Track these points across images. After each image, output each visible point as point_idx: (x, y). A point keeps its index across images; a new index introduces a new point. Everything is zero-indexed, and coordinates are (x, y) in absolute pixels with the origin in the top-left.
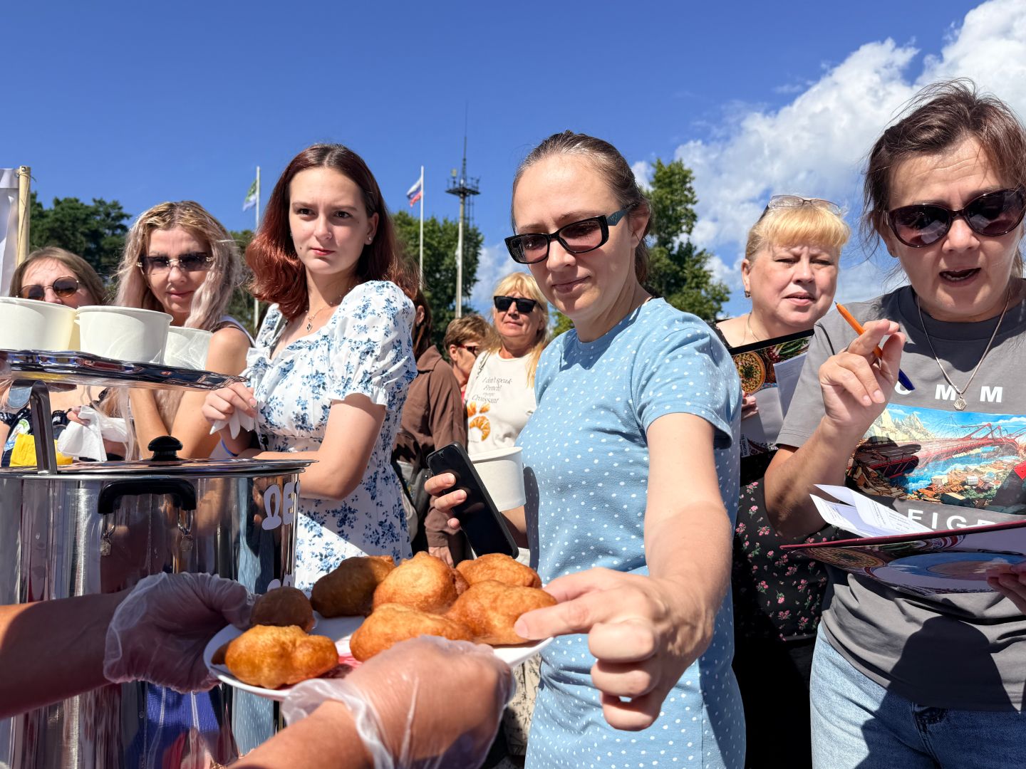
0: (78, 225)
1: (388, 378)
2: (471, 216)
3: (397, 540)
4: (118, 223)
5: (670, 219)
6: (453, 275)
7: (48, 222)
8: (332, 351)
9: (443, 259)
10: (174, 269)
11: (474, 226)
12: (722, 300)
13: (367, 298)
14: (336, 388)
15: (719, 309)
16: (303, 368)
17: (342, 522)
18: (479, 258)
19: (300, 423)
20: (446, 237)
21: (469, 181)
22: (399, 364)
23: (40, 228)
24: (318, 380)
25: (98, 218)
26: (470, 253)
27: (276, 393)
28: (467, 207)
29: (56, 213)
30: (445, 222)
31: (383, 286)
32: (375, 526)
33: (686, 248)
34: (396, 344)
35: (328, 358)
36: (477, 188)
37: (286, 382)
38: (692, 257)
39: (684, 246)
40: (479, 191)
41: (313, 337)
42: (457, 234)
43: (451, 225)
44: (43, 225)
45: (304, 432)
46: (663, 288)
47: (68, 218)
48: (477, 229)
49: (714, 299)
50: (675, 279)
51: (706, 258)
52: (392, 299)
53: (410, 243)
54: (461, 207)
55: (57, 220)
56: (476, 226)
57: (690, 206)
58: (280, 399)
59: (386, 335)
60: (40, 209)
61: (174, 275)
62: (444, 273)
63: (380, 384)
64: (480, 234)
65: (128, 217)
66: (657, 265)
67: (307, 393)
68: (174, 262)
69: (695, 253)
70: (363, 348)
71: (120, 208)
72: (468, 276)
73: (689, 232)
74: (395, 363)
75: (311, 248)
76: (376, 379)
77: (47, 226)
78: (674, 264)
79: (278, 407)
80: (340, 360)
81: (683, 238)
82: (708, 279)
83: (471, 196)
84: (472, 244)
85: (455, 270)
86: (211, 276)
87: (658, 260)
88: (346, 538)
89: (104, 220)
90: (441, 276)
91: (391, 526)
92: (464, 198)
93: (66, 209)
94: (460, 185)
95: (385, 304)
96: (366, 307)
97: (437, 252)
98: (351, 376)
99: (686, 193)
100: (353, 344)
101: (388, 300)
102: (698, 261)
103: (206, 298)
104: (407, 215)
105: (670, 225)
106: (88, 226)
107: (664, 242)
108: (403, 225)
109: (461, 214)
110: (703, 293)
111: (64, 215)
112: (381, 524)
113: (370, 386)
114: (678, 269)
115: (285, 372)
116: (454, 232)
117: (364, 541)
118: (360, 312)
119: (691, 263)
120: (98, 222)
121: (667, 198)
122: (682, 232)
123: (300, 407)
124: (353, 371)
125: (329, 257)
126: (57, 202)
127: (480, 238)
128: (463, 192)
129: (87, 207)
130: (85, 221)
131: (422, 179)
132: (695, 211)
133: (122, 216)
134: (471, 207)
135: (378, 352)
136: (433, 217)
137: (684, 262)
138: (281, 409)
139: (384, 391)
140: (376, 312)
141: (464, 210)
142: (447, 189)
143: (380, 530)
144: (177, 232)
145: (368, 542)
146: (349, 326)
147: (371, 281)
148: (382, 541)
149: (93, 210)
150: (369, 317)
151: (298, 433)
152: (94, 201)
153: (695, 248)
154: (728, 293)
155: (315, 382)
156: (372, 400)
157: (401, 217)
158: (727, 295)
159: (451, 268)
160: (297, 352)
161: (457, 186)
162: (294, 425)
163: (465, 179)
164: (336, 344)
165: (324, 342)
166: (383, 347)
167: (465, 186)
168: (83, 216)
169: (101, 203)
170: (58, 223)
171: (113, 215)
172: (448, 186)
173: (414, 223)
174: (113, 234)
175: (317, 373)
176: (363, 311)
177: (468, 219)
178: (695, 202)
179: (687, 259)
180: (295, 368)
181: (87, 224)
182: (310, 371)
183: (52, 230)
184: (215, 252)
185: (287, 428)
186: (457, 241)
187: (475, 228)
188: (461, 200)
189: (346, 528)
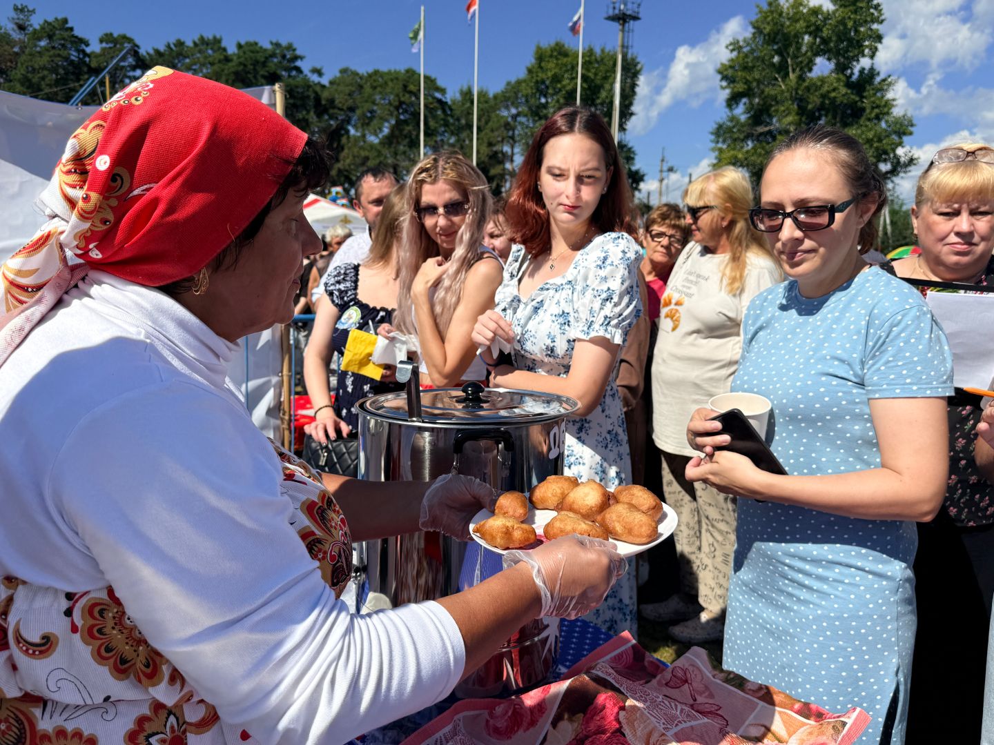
0: (258, 68)
1: (623, 320)
2: (630, 44)
3: (621, 445)
4: (292, 65)
5: (850, 40)
6: (608, 110)
7: (233, 66)
8: (575, 294)
9: (599, 92)
10: (441, 217)
11: (632, 55)
12: (904, 134)
13: (605, 248)
14: (581, 328)
15: (900, 144)
16: (551, 309)
17: (580, 430)
18: (637, 90)
19: (549, 353)
20: (602, 68)
21: (630, 6)
22: (631, 307)
23: (226, 72)
24: (564, 319)
25: (275, 60)
26: (628, 85)
27: (529, 327)
28: (626, 34)
29: (239, 57)
30: (603, 51)
31: (619, 238)
32: (605, 434)
33: (867, 75)
34: (629, 290)
35: (572, 301)
36: (638, 13)
37: (537, 318)
38: (873, 84)
39: (866, 72)
40: (640, 16)
41: (558, 280)
42: (615, 64)
43: (608, 54)
44: (229, 69)
45: (551, 360)
46: (838, 119)
47: (250, 62)
48: (636, 57)
49: (895, 132)
50: (852, 110)
51: (890, 84)
52: (626, 250)
53: (566, 76)
54: (620, 34)
55: (241, 64)
56: (635, 55)
57: (875, 26)
58: (533, 332)
59: (622, 284)
60: (225, 53)
61: (442, 221)
62: (599, 107)
63: (617, 326)
64: (638, 63)
65: (301, 58)
66: (833, 95)
67: (555, 330)
68: (441, 210)
69: (878, 79)
70: (604, 296)
71: (294, 50)
72: (624, 109)
73: (872, 57)
74: (628, 306)
75: (561, 204)
76: (614, 322)
77: (233, 70)
78: (852, 93)
79: (532, 339)
80: (584, 305)
81: (865, 62)
82: (890, 109)
83: (632, 22)
84: (630, 74)
85: (611, 103)
86: (469, 218)
87: (834, 90)
88: (583, 442)
89: (280, 62)
90: (596, 109)
91: (616, 434)
92: (623, 25)
93: (248, 53)
94: (620, 10)
95: (621, 255)
96: (605, 259)
97: (593, 85)
98: (594, 319)
99: (872, 11)
100: (595, 292)
101: (624, 252)
102: (881, 90)
103: (466, 237)
104: (563, 46)
105: (850, 49)
106: (267, 69)
107: (842, 68)
108: (559, 57)
109: (619, 42)
110: (883, 125)
111: (246, 59)
112: (609, 432)
113: (609, 328)
114: (857, 99)
115: (536, 309)
116: (611, 63)
117: (597, 446)
118: (600, 263)
119: (871, 92)
120: (276, 65)
121: (849, 18)
122: (864, 56)
123: (550, 341)
124: (595, 315)
125: (575, 211)
126: (240, 46)
127: (639, 67)
128: (623, 19)
129: (265, 50)
130: (264, 64)
131: (581, 10)
132: (881, 32)
133: (296, 58)
134: (631, 34)
135: (616, 299)
136: (590, 46)
137: (864, 90)
138: (534, 341)
139: (620, 331)
140: (614, 264)
141: (623, 38)
142: (606, 16)
143: (608, 437)
144: (441, 185)
145: (600, 446)
146: (591, 276)
147: (608, 233)
148: (610, 446)
149: (271, 53)
150: (609, 268)
151: (546, 360)
152: (272, 43)
153: (878, 74)
154: (912, 125)
155: (561, 320)
156: (611, 341)
157: (557, 48)
158: (911, 129)
159: (607, 101)
160: (545, 292)
161: (617, 12)
162: (545, 353)
163: (625, 4)
164: (579, 288)
165: (569, 286)
166: (620, 294)
167: (625, 11)
168: (263, 59)
169: (277, 45)
170: (241, 67)
171: (288, 56)
172: (607, 13)
173: (570, 53)
174: (290, 76)
175: (563, 312)
176: (603, 263)
177: (627, 47)
178: (882, 22)
179: (868, 88)
180: (545, 307)
181: (267, 67)
182: (558, 311)
183: (236, 73)
184: (471, 199)
185: (539, 355)
186: (614, 72)
187: (634, 56)
188: (621, 27)
189: (583, 434)
